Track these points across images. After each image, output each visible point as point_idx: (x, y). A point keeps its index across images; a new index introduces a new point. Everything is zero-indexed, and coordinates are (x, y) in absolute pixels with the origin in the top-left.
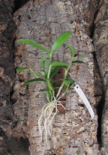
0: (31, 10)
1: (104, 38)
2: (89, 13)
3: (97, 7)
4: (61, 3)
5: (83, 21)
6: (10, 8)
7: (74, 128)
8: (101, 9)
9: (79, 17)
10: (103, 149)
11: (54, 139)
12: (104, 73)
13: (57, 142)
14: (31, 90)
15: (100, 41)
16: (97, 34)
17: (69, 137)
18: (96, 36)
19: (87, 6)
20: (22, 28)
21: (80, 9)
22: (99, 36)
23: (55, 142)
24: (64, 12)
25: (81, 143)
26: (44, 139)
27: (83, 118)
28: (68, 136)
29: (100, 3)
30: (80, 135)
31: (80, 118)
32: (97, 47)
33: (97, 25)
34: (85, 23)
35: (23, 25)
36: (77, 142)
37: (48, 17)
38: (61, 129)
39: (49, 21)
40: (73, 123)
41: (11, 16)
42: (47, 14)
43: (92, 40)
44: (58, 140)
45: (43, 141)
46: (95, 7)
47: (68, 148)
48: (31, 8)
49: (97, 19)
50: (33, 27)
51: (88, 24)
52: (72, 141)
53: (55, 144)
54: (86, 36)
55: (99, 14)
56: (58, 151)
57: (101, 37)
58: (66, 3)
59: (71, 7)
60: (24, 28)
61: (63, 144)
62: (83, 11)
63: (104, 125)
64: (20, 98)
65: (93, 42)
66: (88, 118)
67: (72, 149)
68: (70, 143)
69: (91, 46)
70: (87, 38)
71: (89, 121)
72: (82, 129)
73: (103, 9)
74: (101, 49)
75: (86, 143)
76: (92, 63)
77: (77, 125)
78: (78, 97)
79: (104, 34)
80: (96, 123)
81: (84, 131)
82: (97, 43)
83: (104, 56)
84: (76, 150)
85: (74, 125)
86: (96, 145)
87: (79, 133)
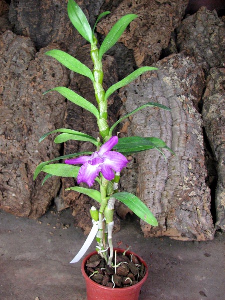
0: (138, 86)
1: (213, 112)
2: (197, 89)
4: (168, 78)
5: (191, 96)
7: (186, 192)
8: (208, 85)
9: (186, 91)
10: (218, 224)
11: (165, 201)
12: (215, 147)
13: (168, 204)
14: (140, 159)
15: (209, 115)
16: (206, 109)
17: (180, 199)
18: (205, 111)
19: (194, 82)
20: (128, 103)
21: (187, 84)
22: (208, 111)
23: (166, 205)
24: (171, 87)
25: (193, 208)
26: (155, 202)
27: (194, 183)
28: (180, 197)
29: (208, 79)
30: (192, 199)
31: (191, 182)
32: (206, 122)
33: (206, 101)
34: (194, 98)
35: (130, 100)
36: (188, 205)
37: (156, 91)
38: (172, 192)
39: (157, 95)
40: (184, 186)
42: (154, 88)
43: (201, 115)
44: (169, 202)
45: (154, 204)
46: (204, 83)
47: (179, 210)
48: (138, 84)
49: (205, 95)
50: (140, 102)
51: (196, 99)
52: (184, 203)
53: (166, 207)
54: (194, 110)
55: (207, 90)
56: (170, 213)
57: (210, 112)
58: (173, 78)
59: (178, 82)
60: (132, 103)
61: (174, 205)
62: (191, 86)
63: (218, 198)
64: (128, 171)
65: (202, 118)
66: (200, 185)
67: (183, 212)
68: (181, 205)
69: (200, 121)
70: (196, 112)
71: (201, 190)
72: (193, 194)
73: (211, 85)
74: (211, 123)
75: (198, 210)
76: (202, 137)
77: (189, 189)
78: (188, 164)
79: (213, 108)
80: (210, 196)
81: (196, 196)
82: (206, 118)
83: (214, 129)
84: (188, 214)
85: (185, 188)
86: (210, 216)
87: (190, 197)
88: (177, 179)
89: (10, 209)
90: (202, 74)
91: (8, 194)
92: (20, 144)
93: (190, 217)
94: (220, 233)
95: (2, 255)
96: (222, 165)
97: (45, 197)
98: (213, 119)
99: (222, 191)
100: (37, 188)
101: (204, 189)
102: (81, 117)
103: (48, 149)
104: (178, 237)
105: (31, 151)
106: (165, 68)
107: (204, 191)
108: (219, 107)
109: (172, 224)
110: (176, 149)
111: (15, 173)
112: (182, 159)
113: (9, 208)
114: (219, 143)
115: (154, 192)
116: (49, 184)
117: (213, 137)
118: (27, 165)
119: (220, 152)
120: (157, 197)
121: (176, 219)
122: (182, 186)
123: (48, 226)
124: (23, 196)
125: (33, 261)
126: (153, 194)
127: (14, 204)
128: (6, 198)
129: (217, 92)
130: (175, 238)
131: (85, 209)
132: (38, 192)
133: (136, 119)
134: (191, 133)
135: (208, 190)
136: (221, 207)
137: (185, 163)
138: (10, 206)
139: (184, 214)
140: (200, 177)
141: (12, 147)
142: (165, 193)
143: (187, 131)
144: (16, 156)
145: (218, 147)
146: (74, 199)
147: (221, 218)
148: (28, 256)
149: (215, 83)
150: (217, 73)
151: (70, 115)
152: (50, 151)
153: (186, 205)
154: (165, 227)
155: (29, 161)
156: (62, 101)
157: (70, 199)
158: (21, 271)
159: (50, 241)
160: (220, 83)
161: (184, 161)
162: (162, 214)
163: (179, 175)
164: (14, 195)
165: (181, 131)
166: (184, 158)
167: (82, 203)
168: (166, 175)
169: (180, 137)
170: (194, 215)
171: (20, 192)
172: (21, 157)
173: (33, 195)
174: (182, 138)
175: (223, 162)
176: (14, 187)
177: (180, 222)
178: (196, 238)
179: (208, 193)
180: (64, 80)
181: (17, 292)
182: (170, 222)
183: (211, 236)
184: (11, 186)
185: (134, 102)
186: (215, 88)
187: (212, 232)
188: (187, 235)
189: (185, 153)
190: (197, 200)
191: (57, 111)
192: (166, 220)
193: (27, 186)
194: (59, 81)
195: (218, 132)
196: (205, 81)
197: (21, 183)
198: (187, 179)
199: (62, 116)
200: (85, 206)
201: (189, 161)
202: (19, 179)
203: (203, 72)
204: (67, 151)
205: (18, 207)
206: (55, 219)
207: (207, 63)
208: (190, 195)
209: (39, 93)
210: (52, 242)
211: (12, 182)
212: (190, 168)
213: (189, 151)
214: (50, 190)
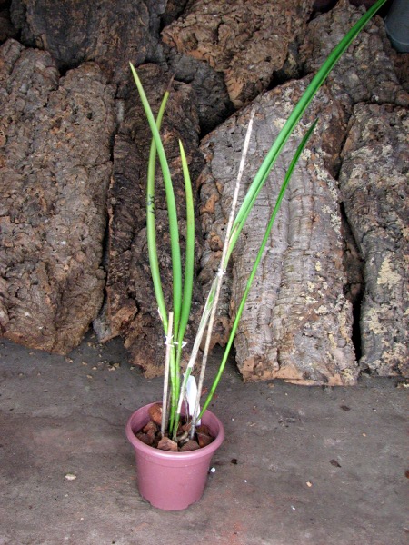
0: (233, 133)
1: (357, 177)
2: (332, 139)
3: (346, 128)
4: (282, 120)
5: (320, 150)
6: (192, 133)
7: (310, 306)
8: (350, 132)
10: (363, 359)
11: (277, 322)
12: (360, 235)
13: (282, 326)
15: (351, 183)
16: (346, 172)
17: (301, 318)
18: (344, 175)
19: (326, 127)
20: (216, 162)
22: (349, 176)
23: (278, 328)
25: (323, 333)
26: (260, 323)
27: (323, 293)
28: (300, 315)
29: (350, 123)
30: (320, 319)
31: (319, 292)
32: (346, 194)
33: (345, 158)
34: (325, 154)
35: (219, 157)
36: (315, 328)
37: (261, 142)
38: (288, 307)
40: (308, 298)
41: (195, 144)
42: (259, 138)
43: (337, 183)
44: (283, 323)
45: (258, 327)
46: (342, 128)
47: (299, 336)
48: (232, 130)
49: (345, 149)
51: (329, 156)
52: (307, 325)
53: (278, 332)
54: (325, 174)
55: (348, 140)
56: (284, 341)
57: (353, 176)
60: (221, 162)
61: (291, 328)
62: (321, 134)
63: (364, 319)
65: (339, 187)
66: (334, 297)
67: (306, 339)
68: (304, 327)
69: (335, 191)
70: (329, 178)
71: (336, 304)
72: (323, 310)
73: (354, 132)
74: (353, 195)
75: (331, 336)
76: (339, 218)
77: (315, 302)
78: (314, 262)
79: (357, 171)
80: (350, 315)
81: (327, 314)
82: (346, 187)
83: (357, 205)
84: (314, 342)
85: (309, 300)
86: (350, 347)
87: (318, 315)
88: (295, 286)
89: (21, 337)
90: (340, 114)
91: (18, 312)
92: (36, 230)
93: (317, 347)
94: (367, 376)
95: (11, 410)
96: (371, 264)
97: (78, 318)
98: (357, 189)
99: (371, 306)
100: (65, 303)
101: (340, 303)
102: (137, 186)
103: (83, 239)
104: (298, 379)
105: (53, 242)
106: (277, 103)
107: (342, 306)
108: (367, 169)
109: (287, 358)
110: (296, 238)
111: (29, 278)
112: (304, 255)
113: (19, 334)
114: (367, 228)
115: (258, 306)
116: (84, 297)
117: (356, 219)
118: (47, 264)
119: (368, 242)
120: (264, 315)
121: (294, 350)
122: (305, 297)
123: (82, 366)
124: (41, 315)
125: (61, 419)
126: (256, 310)
127: (28, 329)
128: (14, 320)
129: (365, 145)
130: (292, 382)
131: (146, 336)
132: (66, 310)
133: (229, 189)
134: (321, 212)
135: (348, 305)
136: (369, 333)
137: (309, 261)
138: (20, 332)
139: (307, 343)
140: (334, 282)
141: (22, 235)
142: (277, 309)
143: (312, 209)
144: (30, 250)
145: (365, 235)
146: (127, 319)
147: (368, 350)
148: (53, 410)
149: (362, 129)
150: (365, 113)
151: (118, 183)
152: (85, 242)
153: (311, 328)
154: (276, 364)
155: (52, 259)
156: (104, 160)
157: (120, 319)
158: (43, 433)
159: (87, 388)
160: (370, 129)
161: (308, 257)
162: (271, 343)
163: (300, 279)
164: (27, 314)
165: (302, 207)
166: (307, 252)
167: (140, 325)
168: (279, 281)
169: (301, 217)
170: (323, 344)
171: (37, 310)
172: (38, 252)
173: (58, 315)
174: (306, 219)
175: (373, 259)
176: (27, 301)
177: (301, 355)
178: (327, 381)
179: (347, 309)
180: (107, 123)
181: (38, 462)
182: (284, 355)
183: (350, 378)
184: (22, 300)
185: (225, 161)
186: (361, 137)
187: (354, 373)
188: (312, 376)
189: (309, 244)
190: (328, 321)
191: (96, 175)
192: (278, 352)
193: (49, 300)
194: (99, 126)
195: (365, 210)
196: (345, 125)
197: (38, 294)
198: (313, 286)
199: (105, 184)
200: (145, 330)
201: (317, 257)
202: (35, 287)
203: (341, 111)
204: (115, 240)
205: (35, 334)
206: (94, 354)
207: (349, 95)
208: (317, 312)
209: (66, 145)
210: (91, 389)
211: (24, 293)
212: (318, 268)
213: (316, 241)
214: (86, 306)
